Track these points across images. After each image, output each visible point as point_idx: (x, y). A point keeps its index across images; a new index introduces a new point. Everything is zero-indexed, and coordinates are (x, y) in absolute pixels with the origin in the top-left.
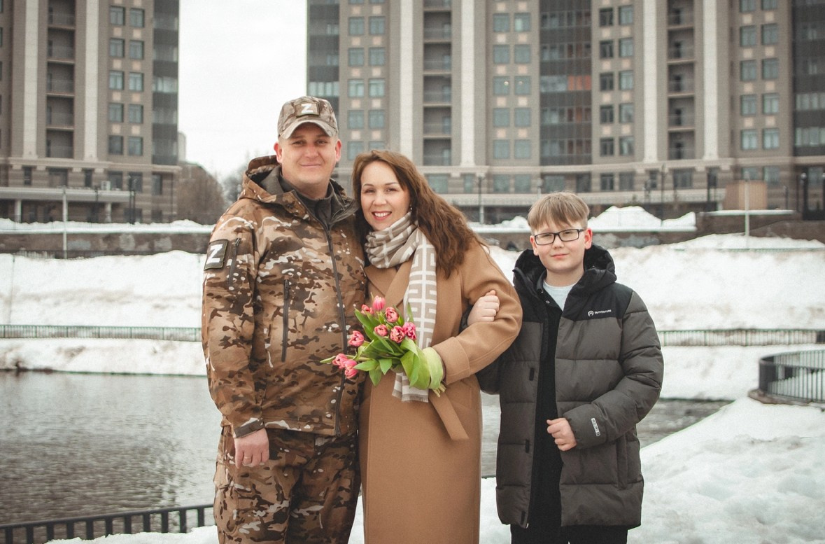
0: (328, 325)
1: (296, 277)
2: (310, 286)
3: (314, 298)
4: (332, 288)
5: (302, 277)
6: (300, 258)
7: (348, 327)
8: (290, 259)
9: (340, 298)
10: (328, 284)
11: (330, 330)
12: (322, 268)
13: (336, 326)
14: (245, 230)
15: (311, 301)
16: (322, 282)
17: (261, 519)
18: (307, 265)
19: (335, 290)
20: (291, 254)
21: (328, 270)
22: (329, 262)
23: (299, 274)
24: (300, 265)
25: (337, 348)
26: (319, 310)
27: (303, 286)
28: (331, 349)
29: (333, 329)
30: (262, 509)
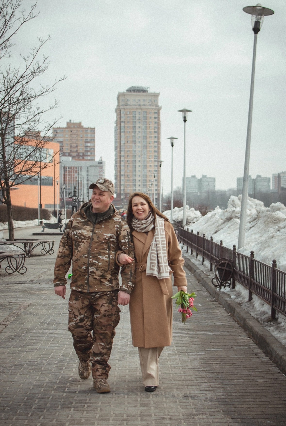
0: (83, 255)
1: (77, 239)
2: (81, 242)
3: (81, 246)
4: (88, 243)
5: (79, 239)
6: (80, 232)
7: (90, 257)
8: (77, 233)
9: (90, 247)
10: (87, 242)
11: (84, 257)
12: (87, 236)
13: (86, 256)
14: (80, 222)
15: (80, 247)
16: (85, 241)
17: (75, 321)
18: (82, 235)
19: (89, 243)
20: (78, 231)
21: (89, 237)
22: (90, 234)
23: (78, 238)
24: (80, 235)
25: (85, 263)
26: (82, 250)
27: (79, 242)
28: (83, 263)
29: (85, 257)
30: (75, 318)
